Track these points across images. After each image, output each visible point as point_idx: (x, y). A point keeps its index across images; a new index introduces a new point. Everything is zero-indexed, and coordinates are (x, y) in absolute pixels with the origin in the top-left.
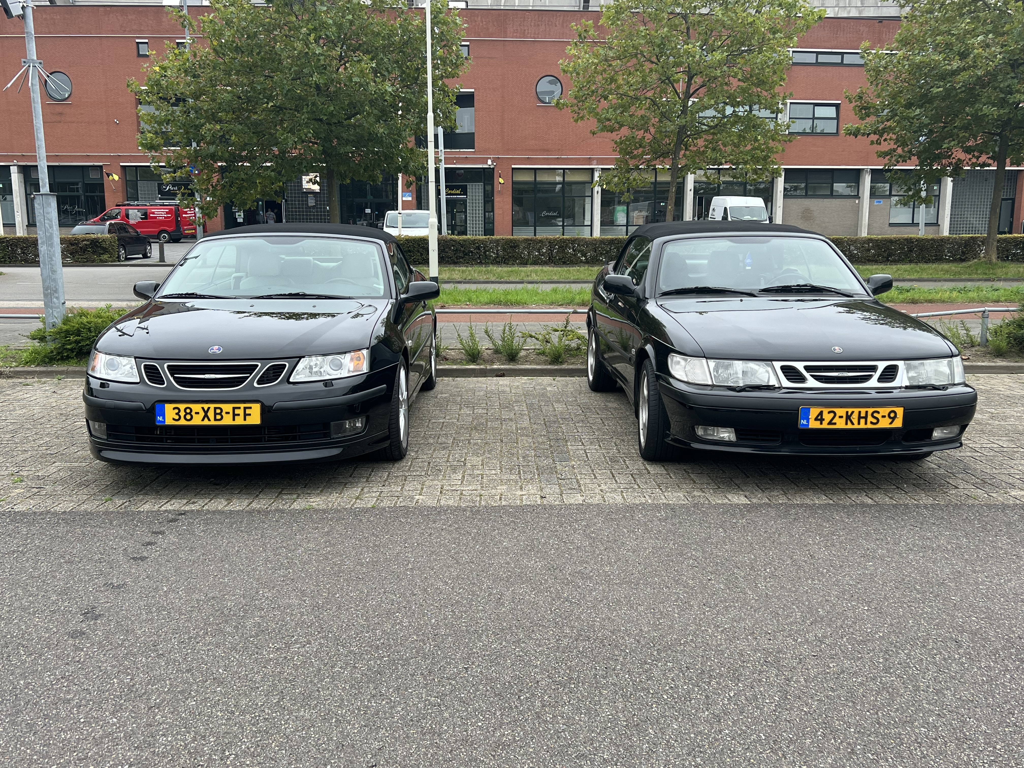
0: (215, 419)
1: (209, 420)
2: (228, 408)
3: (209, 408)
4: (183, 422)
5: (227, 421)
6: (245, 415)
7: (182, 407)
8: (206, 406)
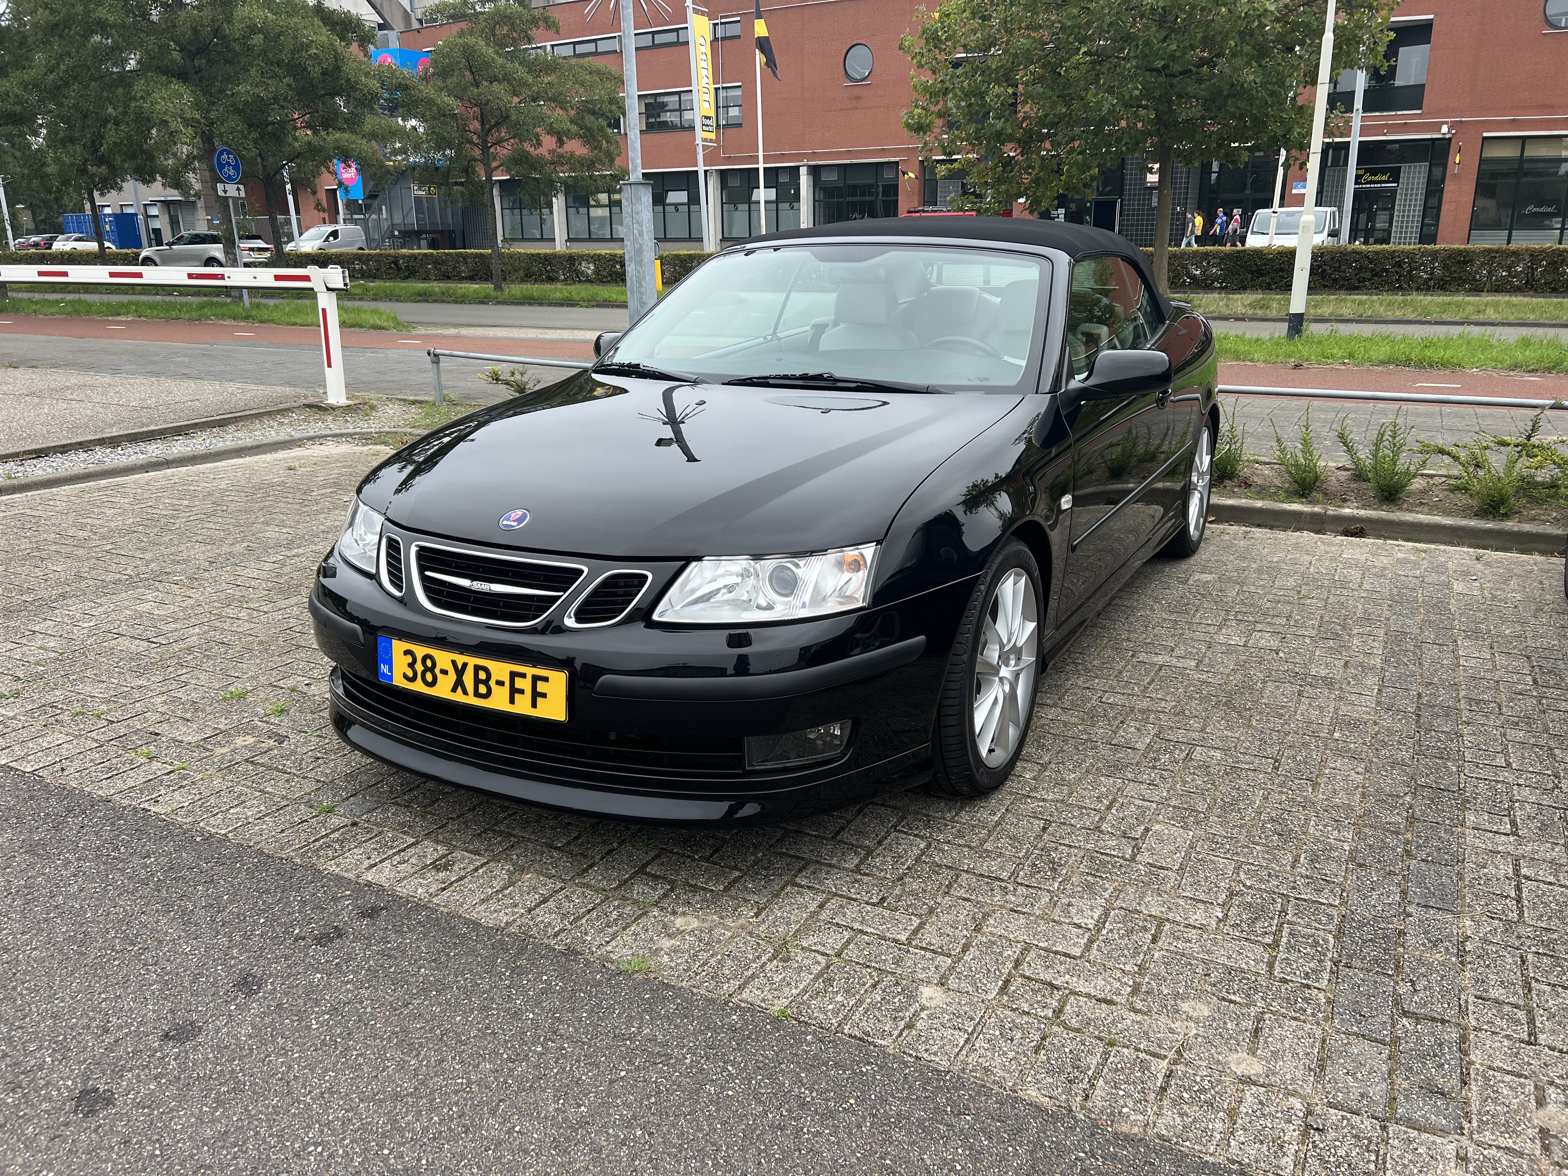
0: (477, 694)
1: (465, 692)
2: (500, 669)
3: (465, 665)
4: (418, 686)
5: (499, 701)
6: (536, 695)
7: (420, 651)
8: (460, 659)
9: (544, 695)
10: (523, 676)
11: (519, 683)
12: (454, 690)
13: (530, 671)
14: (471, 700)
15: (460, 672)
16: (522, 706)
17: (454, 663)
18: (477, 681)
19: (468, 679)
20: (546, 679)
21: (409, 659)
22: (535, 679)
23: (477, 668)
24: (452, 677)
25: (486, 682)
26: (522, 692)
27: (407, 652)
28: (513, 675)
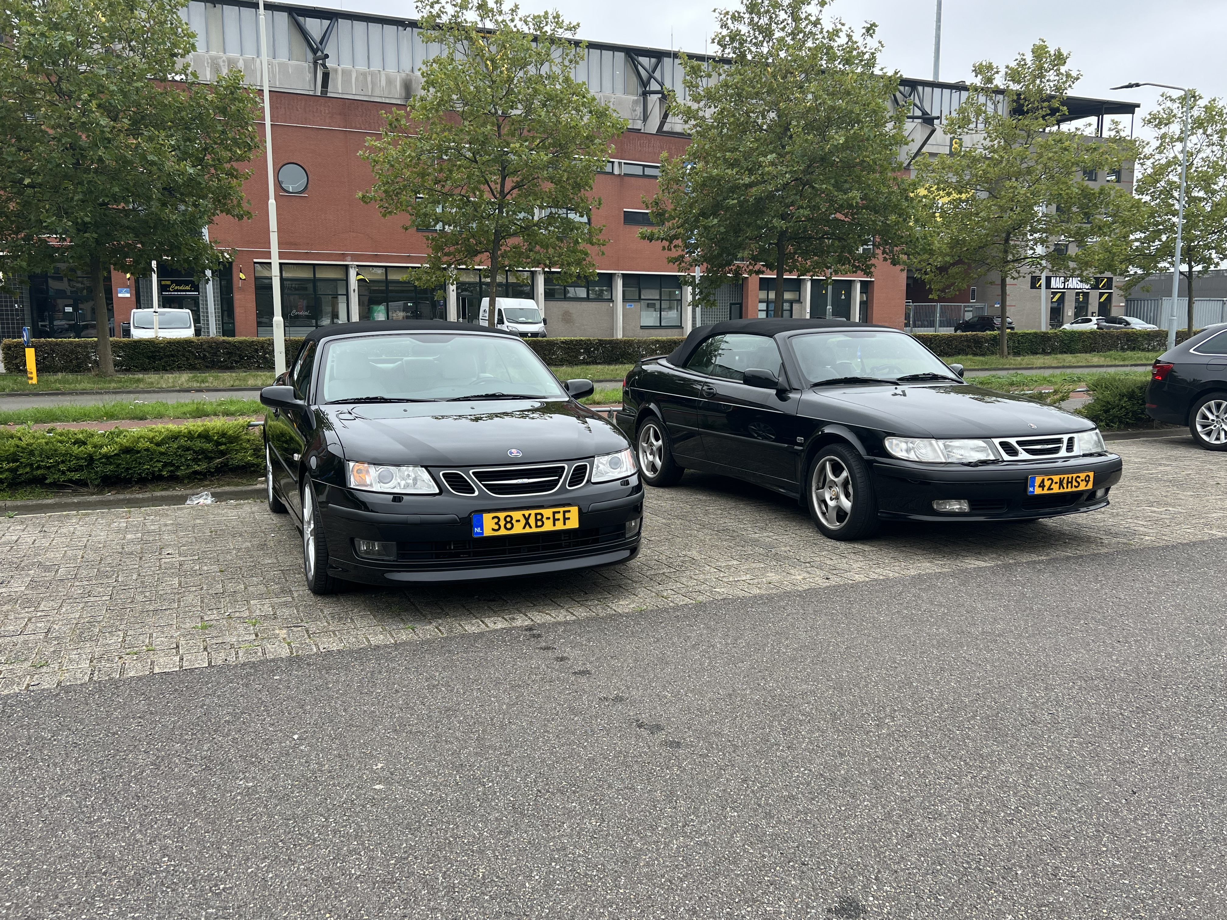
0: (537, 526)
1: (531, 527)
2: (547, 513)
3: (530, 515)
4: (503, 532)
5: (548, 526)
6: (565, 519)
7: (502, 515)
8: (527, 513)
9: (569, 519)
10: (559, 512)
11: (557, 516)
12: (524, 528)
13: (561, 510)
14: (534, 530)
15: (527, 519)
16: (560, 526)
17: (524, 515)
18: (537, 520)
19: (532, 521)
20: (569, 511)
21: (496, 520)
22: (564, 512)
23: (536, 514)
24: (523, 521)
25: (541, 520)
26: (559, 519)
27: (493, 518)
28: (554, 513)
